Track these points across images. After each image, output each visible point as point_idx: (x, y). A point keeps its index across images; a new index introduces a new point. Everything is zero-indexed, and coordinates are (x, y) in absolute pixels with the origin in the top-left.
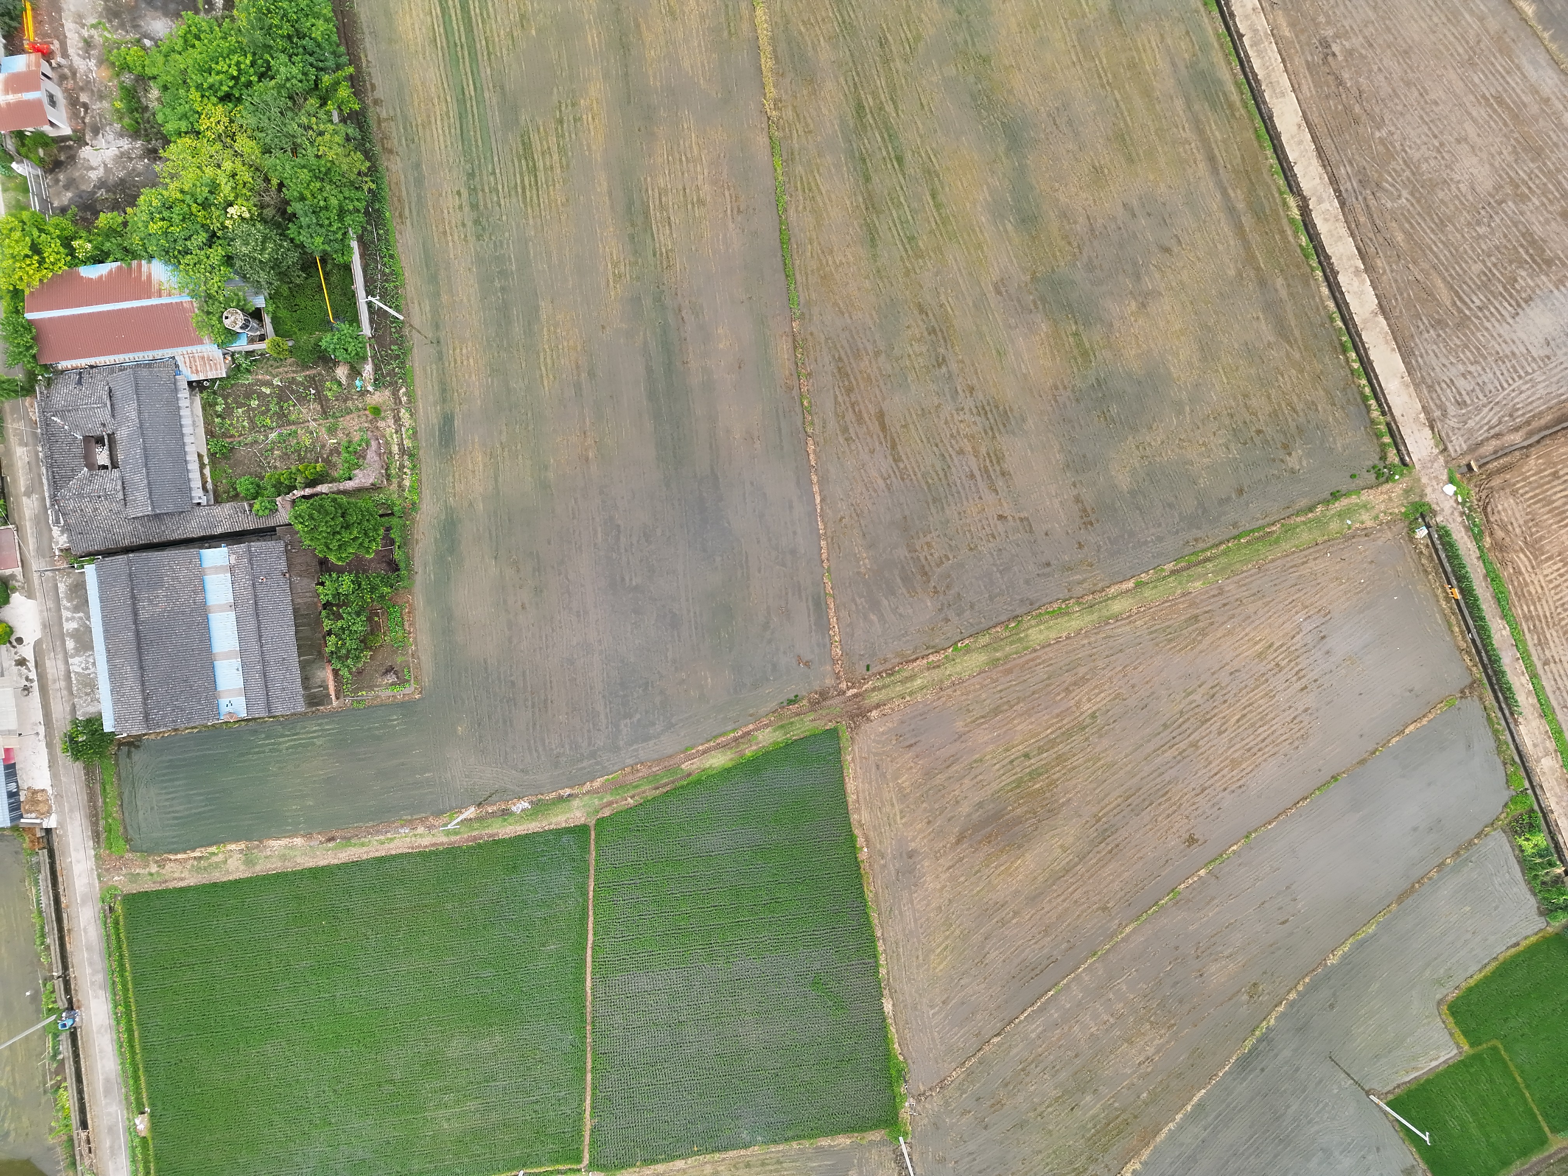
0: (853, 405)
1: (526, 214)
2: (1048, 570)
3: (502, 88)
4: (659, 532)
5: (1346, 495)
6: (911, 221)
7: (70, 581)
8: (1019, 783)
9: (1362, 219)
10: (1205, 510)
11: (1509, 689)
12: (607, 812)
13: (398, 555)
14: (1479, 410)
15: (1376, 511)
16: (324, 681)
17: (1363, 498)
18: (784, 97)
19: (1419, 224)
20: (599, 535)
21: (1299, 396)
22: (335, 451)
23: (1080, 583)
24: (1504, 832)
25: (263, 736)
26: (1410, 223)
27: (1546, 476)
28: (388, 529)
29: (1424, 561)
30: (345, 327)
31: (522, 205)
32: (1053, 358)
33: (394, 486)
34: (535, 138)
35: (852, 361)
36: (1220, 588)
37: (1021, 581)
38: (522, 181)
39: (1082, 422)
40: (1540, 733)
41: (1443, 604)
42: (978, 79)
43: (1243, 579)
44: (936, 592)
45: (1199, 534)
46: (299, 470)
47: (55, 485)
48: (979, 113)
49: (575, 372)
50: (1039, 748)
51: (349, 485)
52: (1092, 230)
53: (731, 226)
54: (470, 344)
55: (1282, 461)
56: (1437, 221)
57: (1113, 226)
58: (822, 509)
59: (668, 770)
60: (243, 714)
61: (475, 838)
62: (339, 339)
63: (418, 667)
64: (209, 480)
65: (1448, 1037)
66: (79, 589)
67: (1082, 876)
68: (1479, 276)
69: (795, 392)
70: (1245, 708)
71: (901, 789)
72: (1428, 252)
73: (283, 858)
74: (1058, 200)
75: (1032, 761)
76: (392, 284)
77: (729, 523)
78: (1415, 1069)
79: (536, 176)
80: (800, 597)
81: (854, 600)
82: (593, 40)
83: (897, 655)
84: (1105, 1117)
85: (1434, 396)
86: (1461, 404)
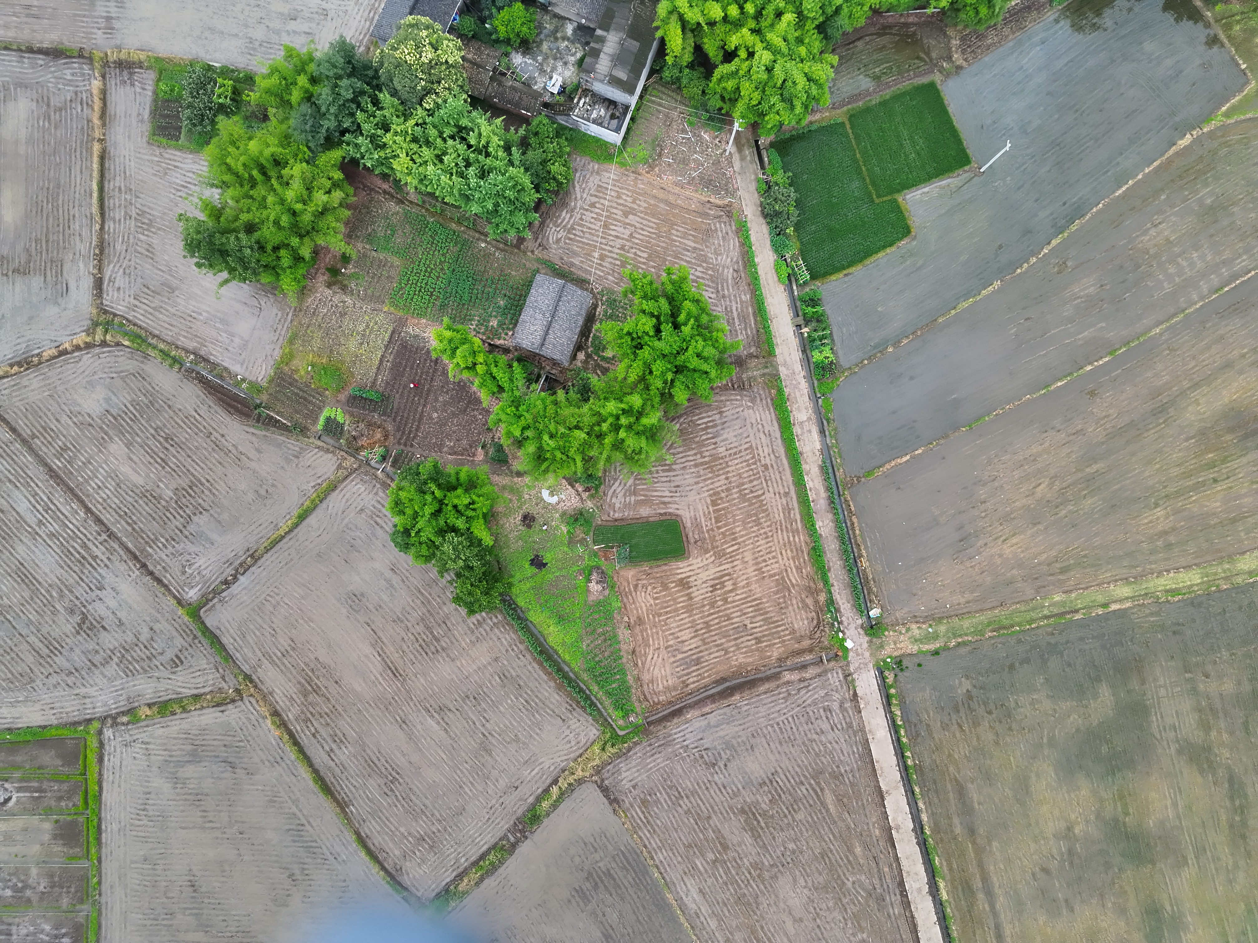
5: (929, 652)
8: (1224, 461)
9: (886, 869)
10: (1042, 656)
14: (815, 703)
15: (907, 635)
17: (915, 648)
19: (841, 859)
24: (843, 366)
26: (849, 861)
27: (766, 641)
36: (1038, 591)
40: (804, 440)
50: (1204, 486)
55: (975, 687)
56: (827, 860)
68: (800, 809)
72: (837, 835)
75: (1212, 476)
78: (942, 187)
85: (848, 720)
86: (827, 709)
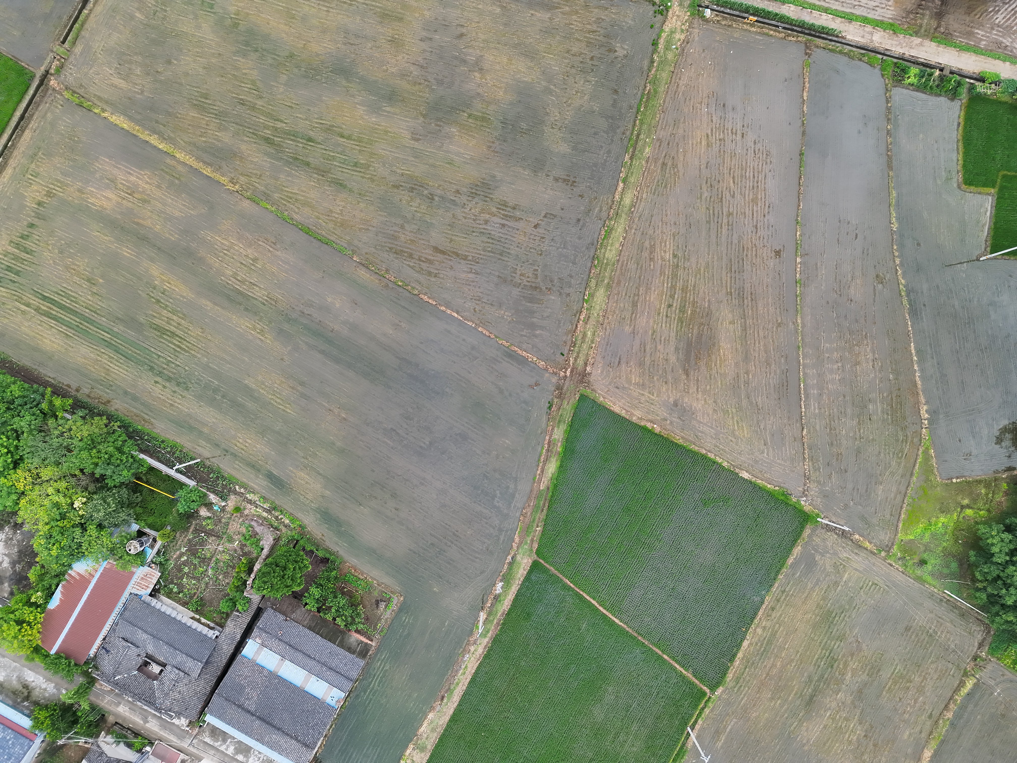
0: (420, 260)
1: (193, 355)
2: (581, 222)
3: (118, 319)
4: (410, 410)
5: (659, 37)
6: (347, 158)
7: (207, 733)
10: (612, 118)
11: (823, 28)
12: (536, 546)
13: (321, 554)
15: (679, 28)
16: (357, 641)
17: (667, 30)
18: (232, 176)
20: (389, 442)
21: (589, 24)
22: (242, 546)
23: (601, 210)
24: (896, 86)
25: (363, 693)
28: (304, 549)
29: (723, 23)
30: (181, 493)
31: (187, 354)
32: (474, 137)
33: (284, 530)
34: (157, 321)
35: (396, 243)
36: (658, 140)
37: (577, 240)
38: (174, 344)
39: (518, 147)
40: (859, 29)
41: (753, 29)
42: (298, 67)
43: (662, 124)
44: (550, 289)
45: (622, 129)
46: (238, 572)
47: (151, 703)
48: (317, 80)
49: (295, 392)
50: (671, 297)
51: (265, 552)
52: (422, 67)
53: (279, 253)
54: (239, 435)
55: (616, 58)
57: (428, 54)
58: (462, 317)
59: (538, 497)
60: (343, 695)
61: (498, 624)
62: (185, 501)
63: (387, 586)
64: (209, 623)
65: (980, 196)
66: (215, 732)
67: (753, 324)
69: (391, 285)
70: (730, 174)
71: (637, 384)
73: (433, 730)
74: (393, 73)
75: (674, 305)
76: (177, 452)
77: (433, 370)
78: (983, 226)
79: (177, 336)
80: (500, 362)
81: (522, 335)
82: (128, 253)
83: (567, 334)
84: (887, 406)
